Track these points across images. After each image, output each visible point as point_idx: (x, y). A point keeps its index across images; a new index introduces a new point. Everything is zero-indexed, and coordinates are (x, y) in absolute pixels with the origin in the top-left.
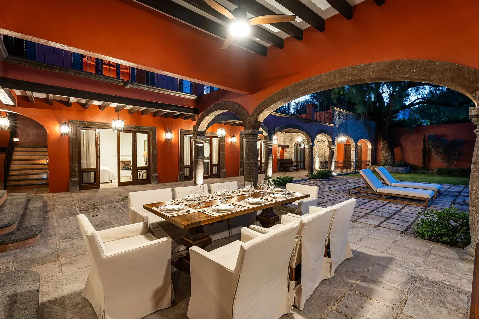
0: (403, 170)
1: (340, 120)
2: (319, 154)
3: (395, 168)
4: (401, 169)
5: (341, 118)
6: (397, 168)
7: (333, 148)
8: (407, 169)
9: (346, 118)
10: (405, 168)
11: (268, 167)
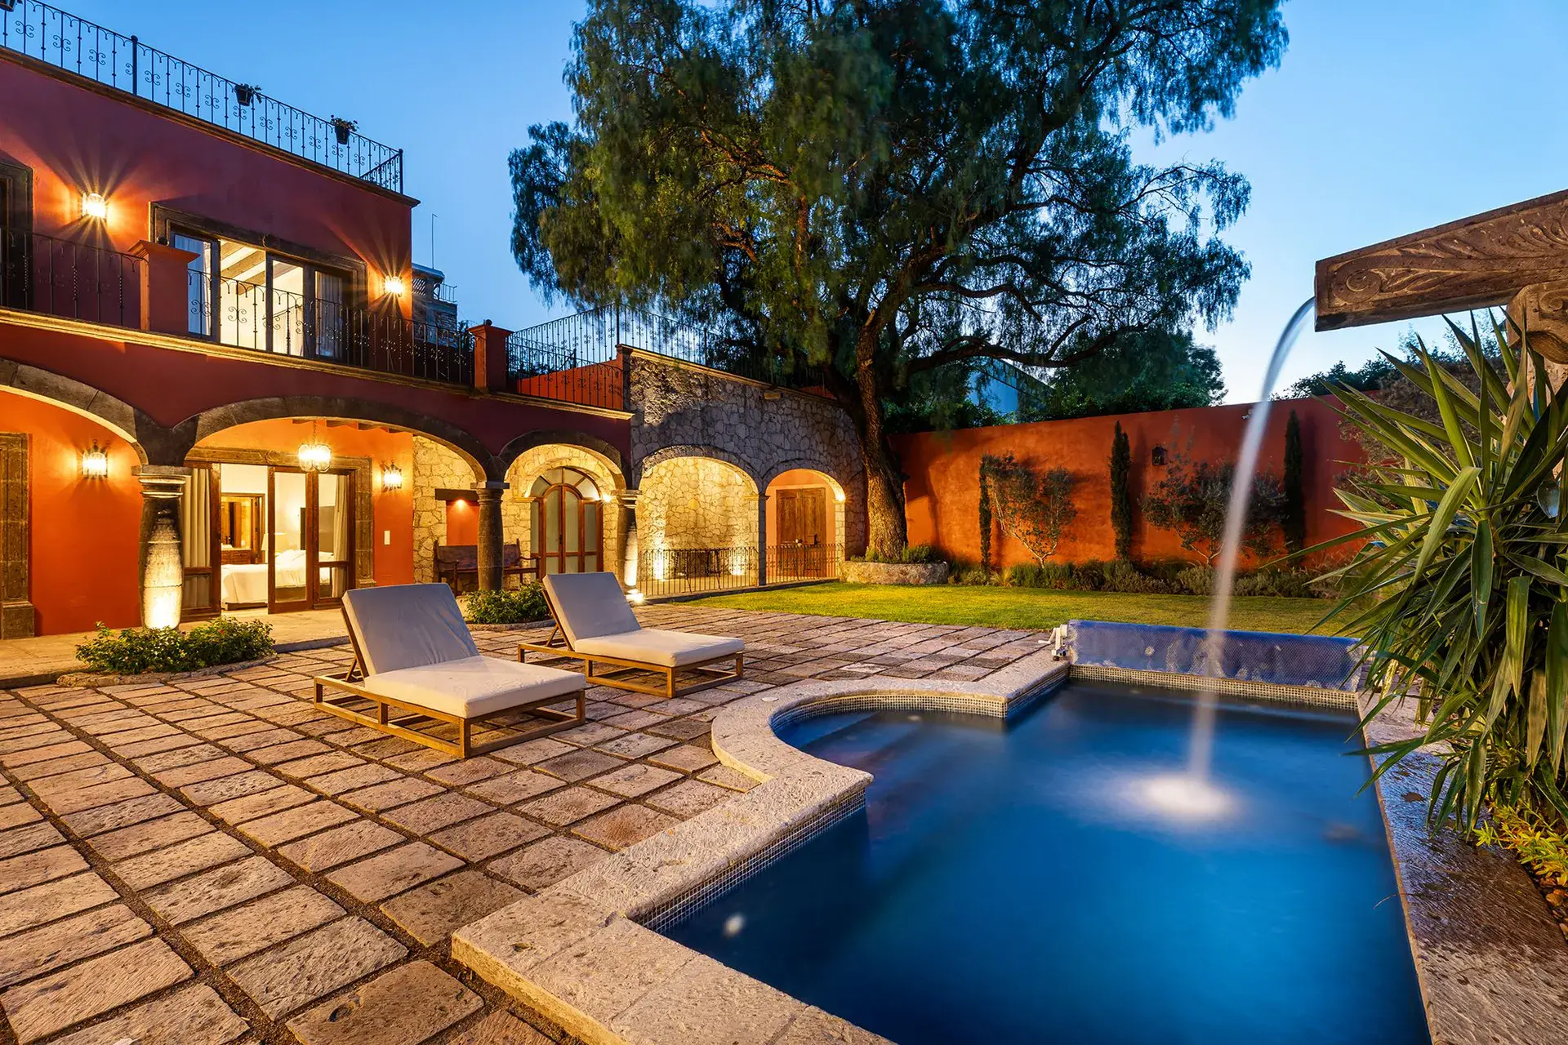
0: (922, 575)
1: (673, 397)
2: (668, 524)
3: (896, 569)
4: (913, 571)
5: (674, 391)
6: (902, 567)
7: (633, 502)
8: (934, 571)
9: (706, 394)
10: (926, 568)
11: (147, 584)
